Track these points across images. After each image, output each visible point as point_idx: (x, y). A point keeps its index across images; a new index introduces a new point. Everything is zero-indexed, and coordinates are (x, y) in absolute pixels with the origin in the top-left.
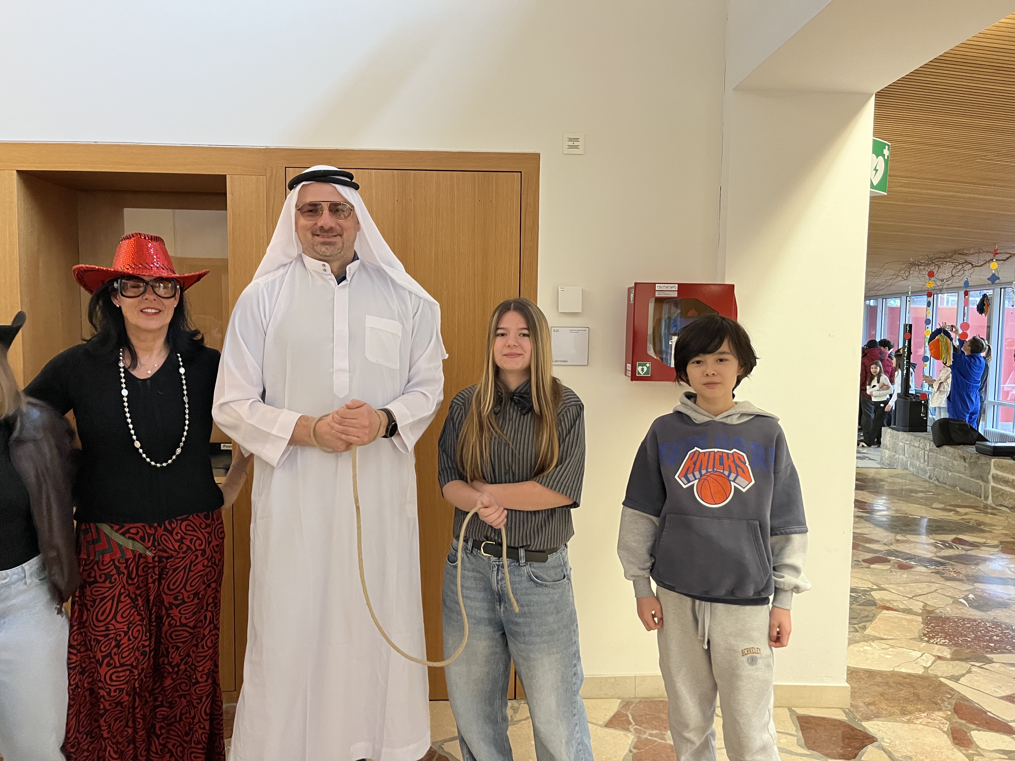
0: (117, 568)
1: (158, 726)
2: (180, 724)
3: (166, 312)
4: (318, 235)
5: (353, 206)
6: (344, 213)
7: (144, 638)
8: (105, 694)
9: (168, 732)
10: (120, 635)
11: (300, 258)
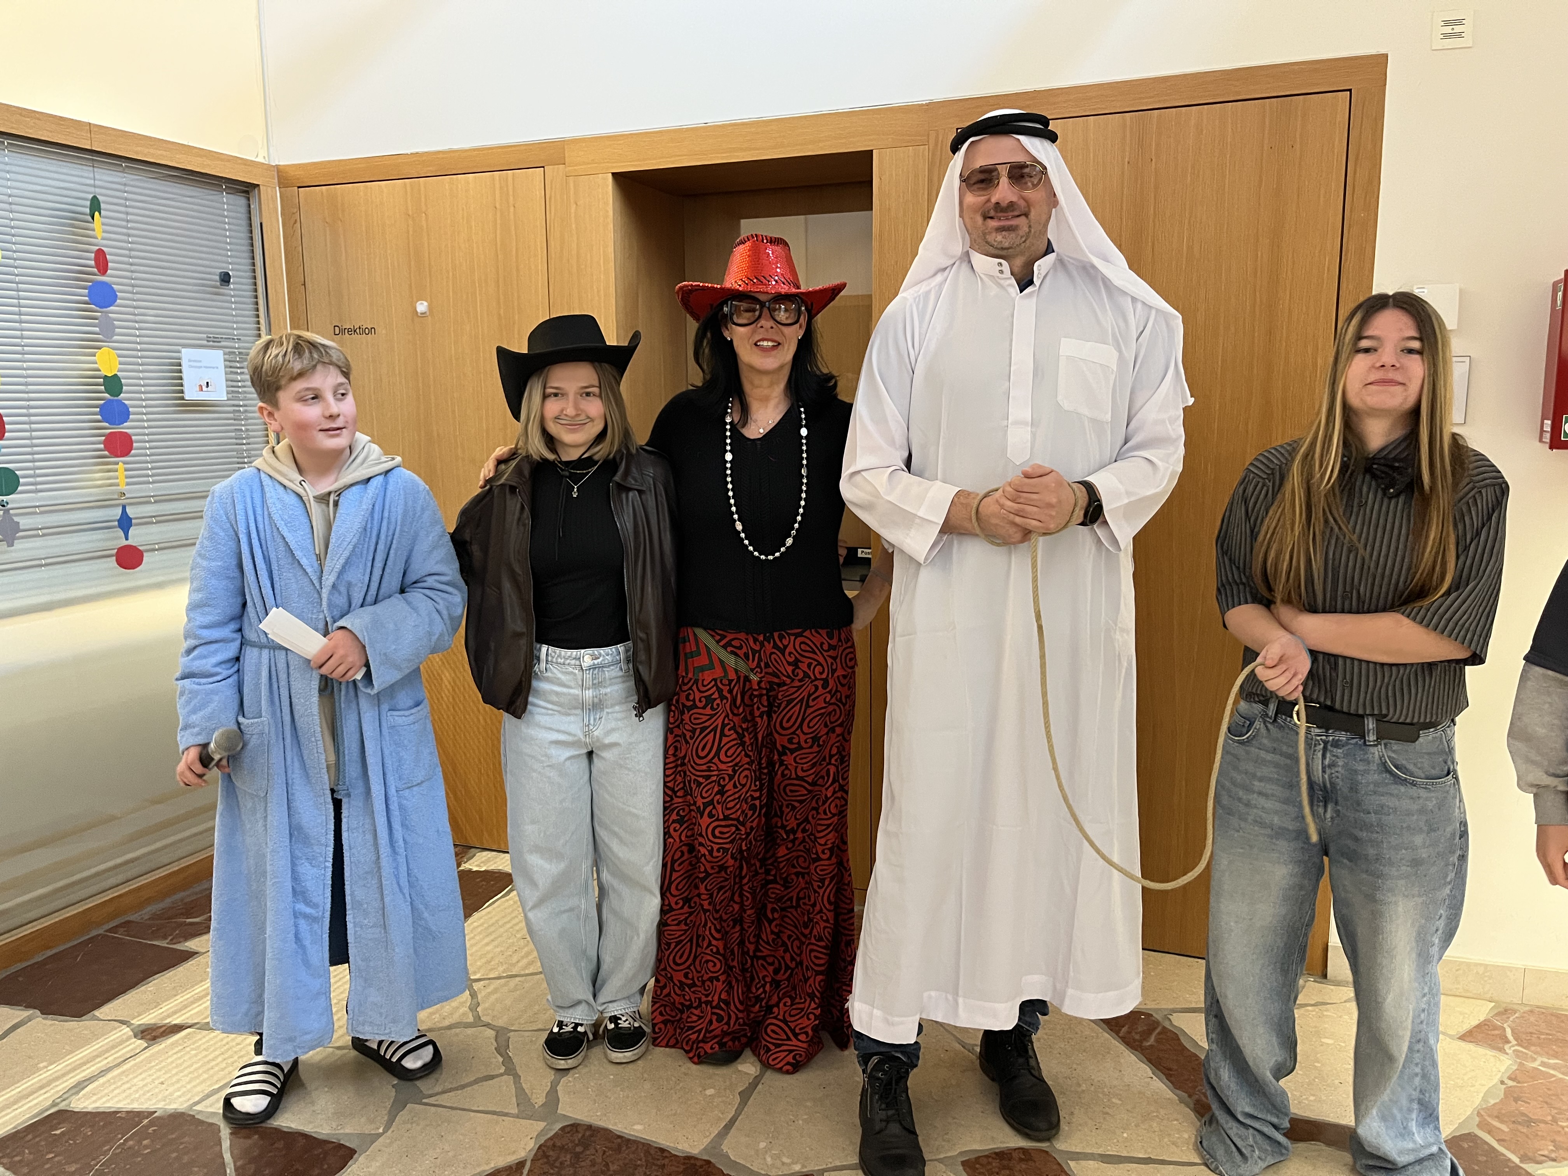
0: (720, 691)
1: (770, 906)
2: (796, 911)
3: (786, 347)
4: (992, 218)
5: (1045, 168)
6: (1032, 179)
7: (753, 788)
8: (707, 853)
9: (782, 917)
10: (724, 779)
11: (966, 258)
